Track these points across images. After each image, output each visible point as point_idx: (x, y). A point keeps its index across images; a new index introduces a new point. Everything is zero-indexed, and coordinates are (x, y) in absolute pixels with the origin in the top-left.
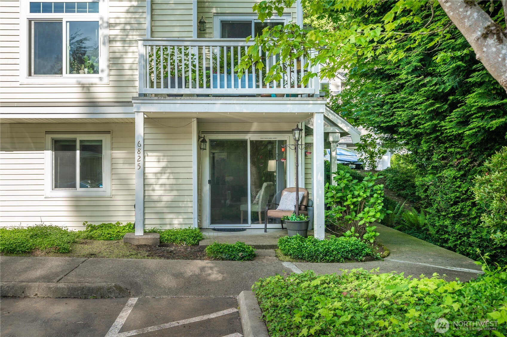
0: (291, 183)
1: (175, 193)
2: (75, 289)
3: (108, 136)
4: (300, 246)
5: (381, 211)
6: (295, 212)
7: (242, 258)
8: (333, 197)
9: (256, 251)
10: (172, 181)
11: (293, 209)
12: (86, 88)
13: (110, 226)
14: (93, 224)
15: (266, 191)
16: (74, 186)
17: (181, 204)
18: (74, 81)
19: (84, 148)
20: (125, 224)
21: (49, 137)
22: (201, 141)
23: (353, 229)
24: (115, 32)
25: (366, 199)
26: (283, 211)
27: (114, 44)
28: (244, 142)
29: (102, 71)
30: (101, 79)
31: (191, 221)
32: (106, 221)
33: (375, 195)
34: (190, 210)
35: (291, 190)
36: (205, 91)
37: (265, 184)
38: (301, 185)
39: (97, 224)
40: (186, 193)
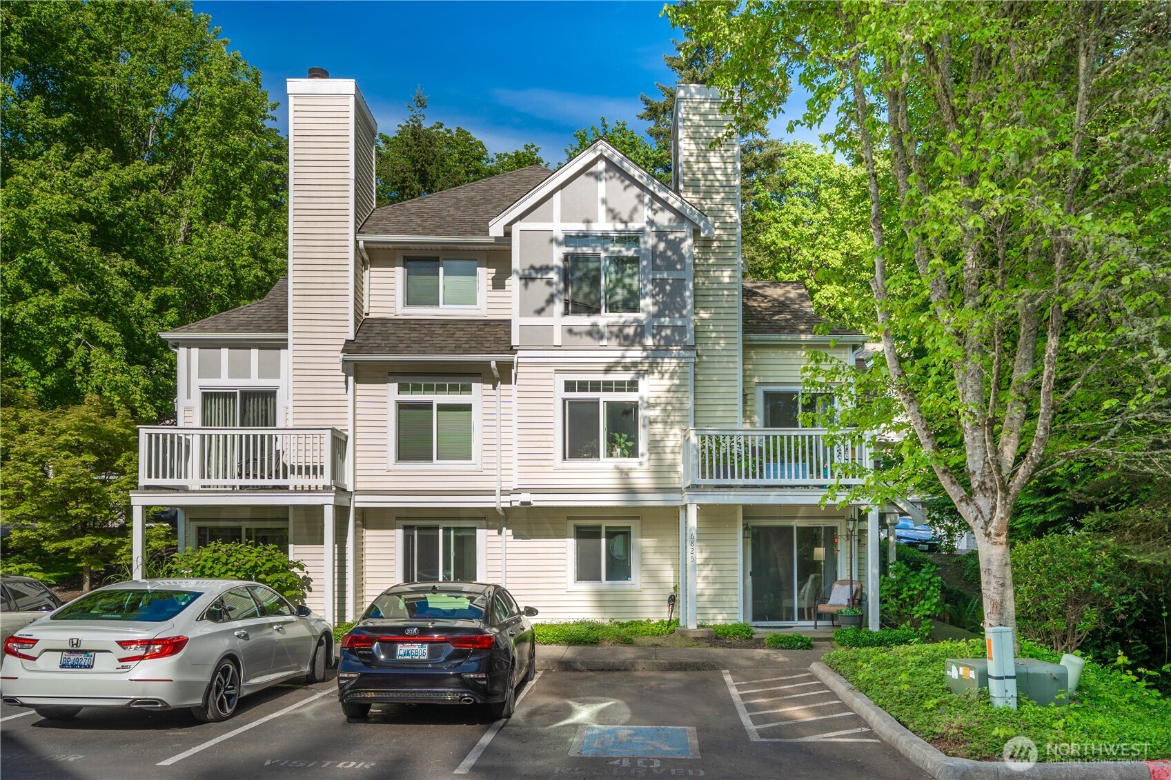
0: (843, 573)
1: (718, 586)
2: (675, 664)
3: (638, 522)
4: (855, 636)
5: (937, 605)
6: (848, 606)
7: (801, 647)
8: (888, 590)
9: (812, 643)
10: (715, 573)
11: (846, 603)
12: (624, 473)
13: (640, 623)
14: (621, 621)
15: (812, 584)
16: (599, 579)
17: (725, 598)
18: (612, 465)
19: (611, 535)
20: (656, 621)
21: (571, 523)
22: (746, 528)
23: (908, 623)
24: (655, 413)
25: (923, 591)
26: (833, 605)
27: (655, 426)
28: (791, 528)
29: (642, 455)
30: (641, 464)
31: (737, 617)
32: (635, 618)
33: (932, 588)
34: (734, 605)
35: (843, 583)
36: (758, 481)
37: (812, 576)
38: (855, 577)
39: (625, 621)
40: (731, 586)
